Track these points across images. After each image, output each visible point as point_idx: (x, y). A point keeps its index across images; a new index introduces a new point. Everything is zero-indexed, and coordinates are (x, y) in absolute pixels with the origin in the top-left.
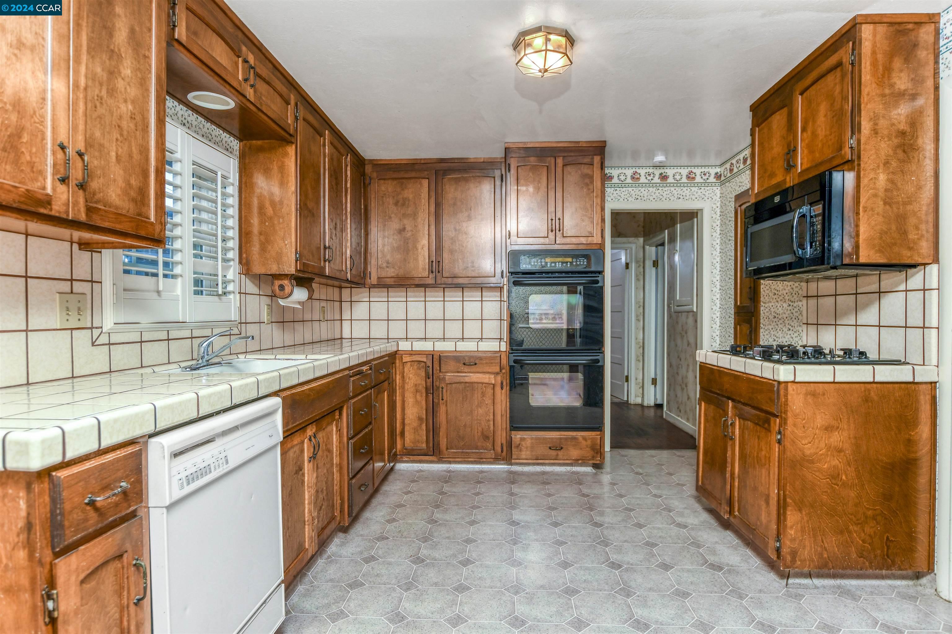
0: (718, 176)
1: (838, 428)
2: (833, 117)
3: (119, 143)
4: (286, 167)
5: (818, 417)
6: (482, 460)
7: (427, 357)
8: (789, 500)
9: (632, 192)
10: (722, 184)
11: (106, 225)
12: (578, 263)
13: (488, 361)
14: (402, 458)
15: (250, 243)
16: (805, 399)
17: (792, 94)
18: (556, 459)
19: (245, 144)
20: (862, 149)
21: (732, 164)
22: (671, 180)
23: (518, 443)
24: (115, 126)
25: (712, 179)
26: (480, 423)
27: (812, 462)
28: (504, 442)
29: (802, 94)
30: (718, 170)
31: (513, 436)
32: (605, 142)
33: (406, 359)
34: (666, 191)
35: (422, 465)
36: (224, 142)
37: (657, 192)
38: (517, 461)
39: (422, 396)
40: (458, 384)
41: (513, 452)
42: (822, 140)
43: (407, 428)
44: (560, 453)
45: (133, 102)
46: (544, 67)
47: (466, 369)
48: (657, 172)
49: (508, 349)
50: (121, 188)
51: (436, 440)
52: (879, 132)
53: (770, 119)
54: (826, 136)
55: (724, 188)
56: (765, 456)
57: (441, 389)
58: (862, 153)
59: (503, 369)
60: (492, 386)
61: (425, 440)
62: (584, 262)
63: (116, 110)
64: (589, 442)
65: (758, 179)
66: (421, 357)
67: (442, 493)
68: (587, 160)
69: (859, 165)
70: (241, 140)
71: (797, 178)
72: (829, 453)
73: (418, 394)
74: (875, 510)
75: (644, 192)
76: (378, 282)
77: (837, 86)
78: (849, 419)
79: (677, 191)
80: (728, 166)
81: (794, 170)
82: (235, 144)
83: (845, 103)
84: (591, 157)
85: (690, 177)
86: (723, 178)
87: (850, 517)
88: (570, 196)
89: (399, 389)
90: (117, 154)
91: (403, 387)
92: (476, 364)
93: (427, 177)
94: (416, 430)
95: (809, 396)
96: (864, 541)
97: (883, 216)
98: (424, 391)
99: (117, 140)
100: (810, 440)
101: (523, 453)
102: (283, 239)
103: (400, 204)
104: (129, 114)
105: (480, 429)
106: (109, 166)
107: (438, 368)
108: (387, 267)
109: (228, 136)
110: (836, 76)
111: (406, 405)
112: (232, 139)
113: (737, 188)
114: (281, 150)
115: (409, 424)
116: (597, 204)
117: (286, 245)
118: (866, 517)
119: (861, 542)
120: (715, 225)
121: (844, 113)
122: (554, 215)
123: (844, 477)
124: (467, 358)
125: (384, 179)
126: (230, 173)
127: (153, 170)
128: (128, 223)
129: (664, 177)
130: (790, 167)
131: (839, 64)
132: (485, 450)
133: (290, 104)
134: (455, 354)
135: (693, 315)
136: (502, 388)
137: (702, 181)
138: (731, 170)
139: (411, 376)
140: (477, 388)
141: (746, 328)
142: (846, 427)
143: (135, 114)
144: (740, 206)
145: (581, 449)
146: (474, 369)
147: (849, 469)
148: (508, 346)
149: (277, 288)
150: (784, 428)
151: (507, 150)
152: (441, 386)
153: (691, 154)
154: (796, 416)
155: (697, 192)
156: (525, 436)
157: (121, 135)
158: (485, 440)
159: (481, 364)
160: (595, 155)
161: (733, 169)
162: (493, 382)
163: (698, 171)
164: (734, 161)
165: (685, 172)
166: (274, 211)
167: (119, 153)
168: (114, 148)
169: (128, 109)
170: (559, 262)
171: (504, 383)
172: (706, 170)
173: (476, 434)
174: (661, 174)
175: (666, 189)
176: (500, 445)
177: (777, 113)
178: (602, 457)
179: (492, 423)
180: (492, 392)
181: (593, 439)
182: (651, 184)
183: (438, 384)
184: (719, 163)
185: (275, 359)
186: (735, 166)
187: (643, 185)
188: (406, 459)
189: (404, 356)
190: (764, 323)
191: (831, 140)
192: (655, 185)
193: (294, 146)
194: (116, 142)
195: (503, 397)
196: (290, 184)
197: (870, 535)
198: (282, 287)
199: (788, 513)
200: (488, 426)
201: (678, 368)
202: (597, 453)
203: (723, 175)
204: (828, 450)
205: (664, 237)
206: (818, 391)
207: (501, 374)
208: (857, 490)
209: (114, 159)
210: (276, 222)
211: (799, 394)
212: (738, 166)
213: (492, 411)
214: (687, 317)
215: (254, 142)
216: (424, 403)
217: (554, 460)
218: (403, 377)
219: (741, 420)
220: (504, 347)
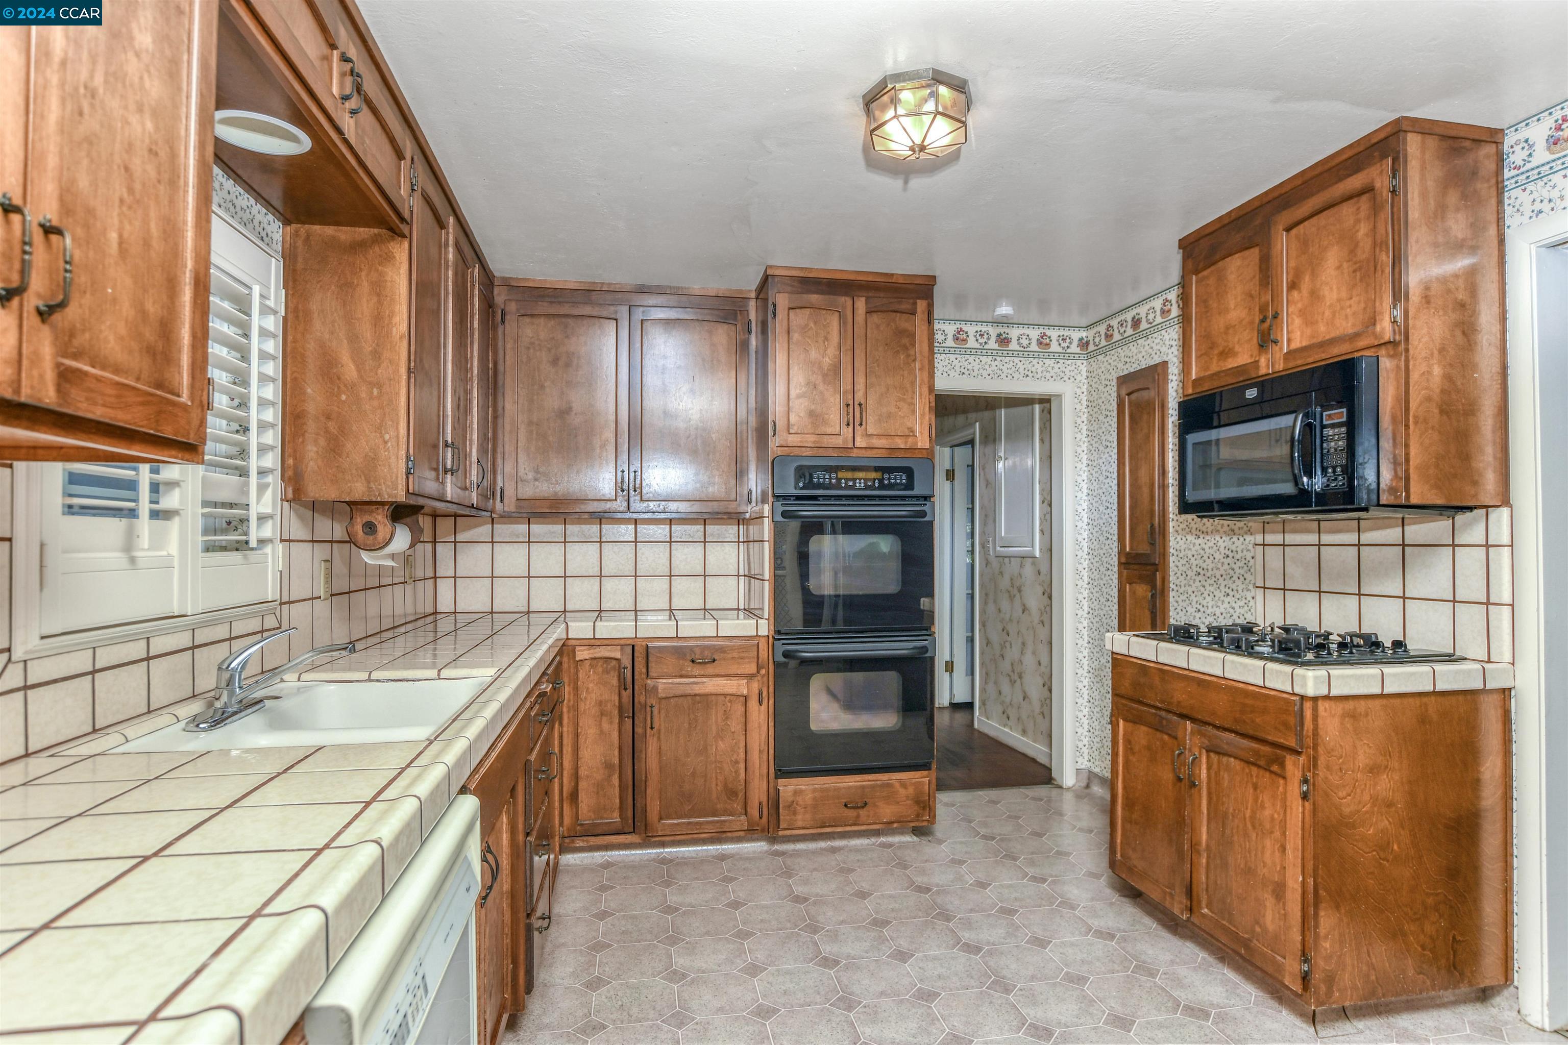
0: (1084, 344)
1: (1386, 767)
2: (1354, 271)
3: (125, 209)
4: (389, 284)
5: (1360, 752)
6: (724, 835)
7: (622, 649)
8: (1322, 893)
9: (956, 362)
10: (1090, 356)
11: (98, 413)
12: (893, 481)
13: (735, 655)
14: (573, 842)
15: (303, 435)
16: (1342, 724)
17: (1269, 229)
18: (855, 825)
19: (297, 231)
20: (1410, 325)
21: (1110, 326)
22: (1014, 346)
23: (791, 799)
24: (119, 167)
25: (1074, 348)
26: (721, 768)
27: (1353, 826)
28: (764, 799)
29: (1288, 230)
30: (1083, 334)
31: (781, 788)
32: (934, 277)
33: (582, 654)
34: (1006, 364)
35: (610, 853)
36: (256, 222)
37: (994, 364)
38: (788, 832)
39: (611, 723)
40: (681, 699)
41: (781, 817)
42: (1331, 306)
43: (583, 785)
44: (862, 812)
45: (155, 114)
46: (923, 141)
47: (697, 670)
48: (993, 331)
49: (772, 633)
50: (126, 321)
51: (638, 805)
52: (1432, 301)
53: (1221, 264)
54: (1339, 300)
55: (1094, 364)
56: (1272, 819)
57: (648, 709)
58: (1411, 331)
59: (763, 668)
60: (742, 699)
61: (618, 806)
62: (901, 479)
63: (122, 128)
64: (911, 790)
65: (1197, 357)
66: (611, 651)
67: (669, 910)
68: (905, 306)
69: (1407, 350)
70: (286, 222)
71: (1282, 361)
72: (1376, 809)
73: (604, 719)
74: (1437, 895)
75: (973, 362)
76: (517, 507)
77: (1362, 225)
78: (1400, 752)
79: (1022, 364)
80: (1102, 328)
81: (1276, 348)
82: (276, 229)
83: (1381, 250)
84: (911, 301)
85: (1043, 342)
86: (1091, 347)
87: (1405, 909)
88: (878, 366)
89: (569, 712)
90: (121, 236)
91: (575, 708)
92: (714, 661)
93: (614, 317)
94: (600, 788)
95: (1347, 719)
96: (1423, 947)
97: (1440, 432)
98: (616, 712)
99: (122, 201)
100: (1349, 791)
101: (799, 817)
102: (380, 429)
103: (561, 363)
104: (147, 141)
105: (720, 778)
106: (104, 265)
107: (644, 670)
108: (536, 480)
109: (264, 211)
110: (1358, 209)
111: (582, 739)
112: (270, 217)
113: (1120, 365)
114: (377, 249)
115: (587, 777)
116: (922, 381)
117: (386, 442)
118: (1426, 908)
119: (1420, 949)
120: (1079, 421)
121: (1379, 267)
122: (850, 397)
123: (1395, 847)
124: (697, 651)
125: (532, 316)
126: (269, 288)
127: (187, 280)
128: (141, 408)
129: (1003, 341)
130: (1266, 340)
131: (1368, 190)
132: (729, 815)
133: (404, 159)
134: (675, 644)
135: (1033, 564)
136: (760, 703)
137: (1060, 350)
138: (1108, 337)
139: (591, 685)
140: (716, 704)
141: (1142, 590)
142: (1396, 765)
143: (156, 144)
144: (1129, 394)
145: (898, 803)
146: (710, 669)
147: (1402, 832)
148: (772, 628)
149: (358, 528)
150: (1314, 773)
151: (766, 279)
152: (649, 704)
153: (1044, 305)
154: (1329, 752)
155: (1053, 368)
156: (803, 787)
157: (131, 190)
158: (729, 799)
159: (724, 659)
160: (919, 298)
161: (1112, 335)
162: (745, 692)
163: (1054, 334)
164: (1114, 323)
165: (1035, 334)
166: (359, 371)
167: (126, 235)
168: (116, 221)
169: (144, 130)
170: (860, 480)
171: (765, 694)
172: (1066, 333)
173: (713, 786)
174: (999, 335)
175: (1007, 359)
176: (757, 804)
177: (1237, 256)
178: (932, 814)
179: (742, 766)
180: (743, 709)
181: (917, 786)
182: (981, 351)
183: (642, 699)
184: (1084, 322)
185: (369, 680)
186: (1116, 331)
187: (972, 352)
188: (581, 844)
189: (577, 648)
190: (1178, 582)
191: (1350, 306)
192: (991, 353)
193: (406, 244)
194: (120, 207)
195: (763, 717)
196: (396, 319)
197: (1431, 937)
198: (370, 528)
199: (1322, 913)
200: (736, 772)
201: (1003, 647)
202: (924, 808)
203: (1091, 342)
204: (1374, 805)
205: (974, 433)
206: (1359, 710)
207: (759, 678)
208: (1414, 865)
209: (114, 248)
210: (363, 395)
211: (1333, 716)
212: (1122, 331)
213: (742, 744)
214: (1022, 566)
215: (317, 228)
216: (615, 734)
217: (851, 825)
218: (576, 689)
219: (1212, 755)
220: (764, 628)
